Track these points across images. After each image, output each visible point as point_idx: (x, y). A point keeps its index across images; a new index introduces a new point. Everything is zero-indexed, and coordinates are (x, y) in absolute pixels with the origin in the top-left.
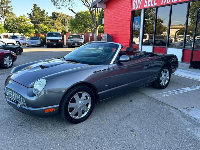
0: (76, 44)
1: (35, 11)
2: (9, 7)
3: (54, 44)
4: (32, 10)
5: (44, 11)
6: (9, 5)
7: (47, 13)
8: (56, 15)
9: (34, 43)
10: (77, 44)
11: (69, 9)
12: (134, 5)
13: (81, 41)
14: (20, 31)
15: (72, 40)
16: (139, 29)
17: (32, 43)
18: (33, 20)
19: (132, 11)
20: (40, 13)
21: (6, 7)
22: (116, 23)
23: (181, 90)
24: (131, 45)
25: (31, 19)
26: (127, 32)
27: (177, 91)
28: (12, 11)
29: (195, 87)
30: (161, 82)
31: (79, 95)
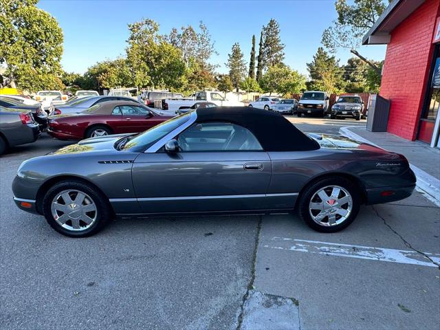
0: (343, 113)
1: (318, 58)
2: (281, 55)
3: (309, 112)
4: (314, 57)
5: (333, 58)
6: (280, 53)
7: (338, 61)
8: (355, 62)
9: (282, 108)
10: (346, 113)
11: (352, 52)
15: (338, 106)
17: (279, 108)
18: (314, 73)
19: (431, 44)
20: (326, 61)
21: (276, 56)
22: (401, 72)
23: (370, 250)
24: (421, 121)
25: (311, 72)
26: (416, 92)
27: (354, 248)
28: (283, 61)
29: (432, 258)
30: (315, 215)
31: (70, 194)
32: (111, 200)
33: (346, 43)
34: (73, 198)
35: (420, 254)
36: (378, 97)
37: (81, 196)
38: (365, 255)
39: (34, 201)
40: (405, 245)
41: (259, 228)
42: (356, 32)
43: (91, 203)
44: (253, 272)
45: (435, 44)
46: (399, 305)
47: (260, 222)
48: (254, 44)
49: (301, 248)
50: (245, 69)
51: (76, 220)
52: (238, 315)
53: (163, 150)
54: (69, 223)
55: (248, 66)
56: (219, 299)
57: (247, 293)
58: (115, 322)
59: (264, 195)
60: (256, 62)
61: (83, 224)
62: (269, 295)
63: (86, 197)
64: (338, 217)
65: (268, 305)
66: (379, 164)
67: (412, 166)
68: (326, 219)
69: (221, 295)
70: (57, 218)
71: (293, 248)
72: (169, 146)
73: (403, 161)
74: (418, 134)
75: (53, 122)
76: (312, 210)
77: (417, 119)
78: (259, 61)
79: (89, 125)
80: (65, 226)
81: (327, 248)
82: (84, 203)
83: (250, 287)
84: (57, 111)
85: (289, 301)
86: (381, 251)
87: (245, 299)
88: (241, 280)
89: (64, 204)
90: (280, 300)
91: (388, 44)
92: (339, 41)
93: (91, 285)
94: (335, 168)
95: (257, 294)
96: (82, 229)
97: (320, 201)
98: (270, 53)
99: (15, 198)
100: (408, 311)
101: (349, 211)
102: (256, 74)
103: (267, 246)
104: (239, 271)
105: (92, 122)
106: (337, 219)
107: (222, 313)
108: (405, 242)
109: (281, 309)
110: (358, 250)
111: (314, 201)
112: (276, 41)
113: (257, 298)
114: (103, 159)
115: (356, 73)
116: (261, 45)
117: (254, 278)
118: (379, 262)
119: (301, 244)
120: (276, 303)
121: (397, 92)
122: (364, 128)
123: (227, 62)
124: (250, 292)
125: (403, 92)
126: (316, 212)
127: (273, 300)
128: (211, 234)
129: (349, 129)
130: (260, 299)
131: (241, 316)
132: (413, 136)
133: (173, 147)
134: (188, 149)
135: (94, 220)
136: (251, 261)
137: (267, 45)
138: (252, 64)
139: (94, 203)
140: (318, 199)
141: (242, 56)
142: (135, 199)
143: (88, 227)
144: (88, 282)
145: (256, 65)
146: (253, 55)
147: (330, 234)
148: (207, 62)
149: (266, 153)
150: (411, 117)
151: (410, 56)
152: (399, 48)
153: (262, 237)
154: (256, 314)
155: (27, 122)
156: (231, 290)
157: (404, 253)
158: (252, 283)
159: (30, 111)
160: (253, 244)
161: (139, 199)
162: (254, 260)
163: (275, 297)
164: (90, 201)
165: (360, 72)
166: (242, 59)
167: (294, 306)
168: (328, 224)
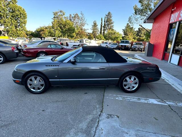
0: (136, 49)
1: (127, 27)
3: (123, 48)
4: (125, 27)
5: (133, 27)
6: (112, 25)
7: (135, 29)
8: (141, 29)
10: (137, 49)
11: (139, 25)
12: (172, 18)
13: (141, 47)
14: (112, 39)
15: (134, 46)
16: (172, 39)
17: (112, 47)
18: (125, 33)
19: (169, 24)
20: (130, 29)
21: (111, 26)
22: (158, 34)
23: (145, 99)
24: (165, 53)
25: (124, 33)
26: (163, 42)
27: (139, 98)
28: (113, 28)
29: (166, 102)
30: (125, 87)
31: (34, 77)
32: (50, 80)
33: (137, 22)
34: (36, 79)
35: (162, 101)
36: (149, 43)
37: (38, 78)
38: (143, 101)
39: (21, 80)
40: (157, 98)
41: (105, 91)
42: (141, 18)
43: (42, 81)
44: (102, 107)
45: (170, 24)
46: (154, 118)
47: (105, 89)
48: (102, 21)
49: (120, 98)
50: (98, 31)
51: (36, 87)
52: (97, 121)
53: (70, 62)
54: (34, 88)
55: (99, 30)
56: (90, 116)
57: (101, 114)
58: (53, 123)
59: (107, 79)
60: (103, 28)
61: (39, 89)
62: (109, 114)
63: (41, 79)
64: (133, 87)
65: (108, 118)
66: (148, 68)
67: (160, 69)
68: (129, 88)
69: (91, 114)
70: (29, 87)
71: (117, 98)
72: (72, 60)
73: (157, 67)
74: (164, 57)
75: (24, 50)
76: (124, 85)
77: (163, 52)
78: (104, 28)
79: (38, 51)
80: (32, 90)
81: (129, 99)
82: (40, 81)
83: (102, 112)
84: (25, 46)
85: (115, 116)
86: (148, 100)
87: (100, 116)
88: (98, 109)
89: (32, 81)
90: (112, 116)
91: (153, 23)
92: (135, 21)
93: (43, 111)
94: (132, 69)
95: (104, 114)
96: (39, 91)
97: (127, 81)
98: (108, 25)
99: (13, 79)
100: (157, 120)
101: (137, 85)
102: (103, 33)
103: (107, 98)
104: (97, 106)
105: (39, 50)
106: (133, 88)
107: (92, 120)
108: (157, 96)
109: (113, 119)
110: (140, 99)
111: (125, 81)
112: (111, 20)
113: (104, 115)
114: (47, 64)
115: (141, 34)
116: (105, 21)
117: (103, 108)
118: (148, 103)
119: (120, 97)
120: (111, 117)
121: (156, 42)
122: (144, 55)
123: (91, 28)
124: (102, 113)
125: (158, 42)
126: (125, 85)
127: (110, 116)
128: (87, 93)
129: (138, 55)
130: (105, 116)
131: (98, 121)
132: (162, 58)
133: (74, 60)
134: (78, 61)
135: (43, 87)
136: (102, 103)
137: (107, 22)
138: (101, 29)
139: (43, 81)
140: (126, 81)
141: (97, 26)
142: (59, 80)
143: (41, 90)
144: (42, 110)
145: (103, 29)
146: (101, 26)
147: (130, 94)
148: (84, 28)
149: (107, 63)
150: (161, 51)
151: (161, 28)
152: (157, 25)
153: (105, 94)
154: (104, 121)
155: (14, 50)
156: (95, 112)
157: (157, 100)
158: (102, 110)
159: (15, 46)
160: (102, 97)
161: (60, 80)
162: (103, 102)
163: (111, 115)
164: (42, 80)
165: (143, 33)
166: (97, 27)
167: (117, 118)
168: (130, 90)
